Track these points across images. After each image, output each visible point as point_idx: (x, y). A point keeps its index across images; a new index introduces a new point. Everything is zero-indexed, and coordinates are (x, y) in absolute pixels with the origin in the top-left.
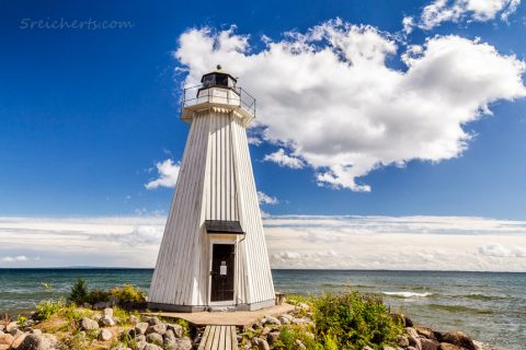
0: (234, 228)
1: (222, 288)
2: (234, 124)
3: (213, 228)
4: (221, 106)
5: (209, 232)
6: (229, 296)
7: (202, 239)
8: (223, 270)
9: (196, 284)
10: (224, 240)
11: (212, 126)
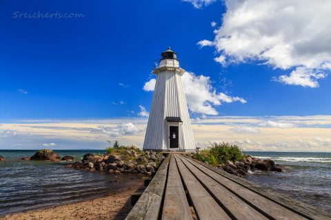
0: (178, 120)
1: (174, 143)
2: (177, 75)
3: (169, 119)
4: (171, 67)
5: (168, 121)
6: (177, 146)
7: (165, 124)
8: (174, 136)
9: (163, 141)
10: (174, 125)
11: (167, 77)
